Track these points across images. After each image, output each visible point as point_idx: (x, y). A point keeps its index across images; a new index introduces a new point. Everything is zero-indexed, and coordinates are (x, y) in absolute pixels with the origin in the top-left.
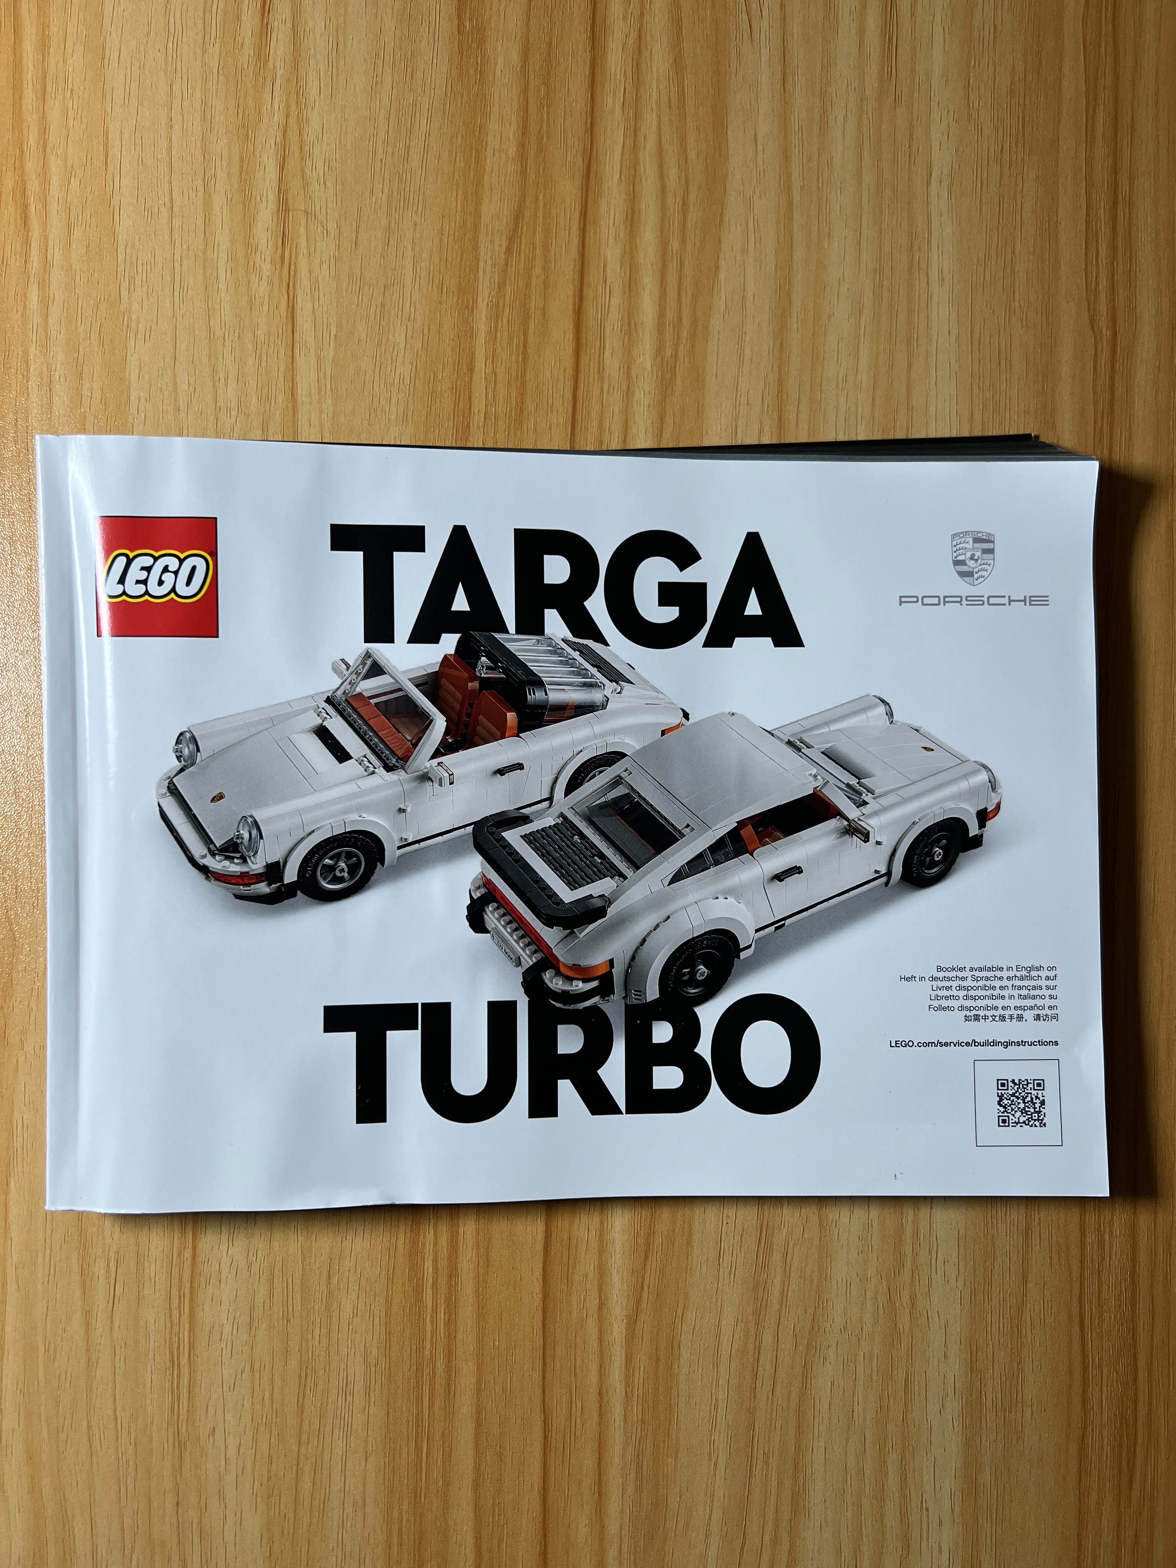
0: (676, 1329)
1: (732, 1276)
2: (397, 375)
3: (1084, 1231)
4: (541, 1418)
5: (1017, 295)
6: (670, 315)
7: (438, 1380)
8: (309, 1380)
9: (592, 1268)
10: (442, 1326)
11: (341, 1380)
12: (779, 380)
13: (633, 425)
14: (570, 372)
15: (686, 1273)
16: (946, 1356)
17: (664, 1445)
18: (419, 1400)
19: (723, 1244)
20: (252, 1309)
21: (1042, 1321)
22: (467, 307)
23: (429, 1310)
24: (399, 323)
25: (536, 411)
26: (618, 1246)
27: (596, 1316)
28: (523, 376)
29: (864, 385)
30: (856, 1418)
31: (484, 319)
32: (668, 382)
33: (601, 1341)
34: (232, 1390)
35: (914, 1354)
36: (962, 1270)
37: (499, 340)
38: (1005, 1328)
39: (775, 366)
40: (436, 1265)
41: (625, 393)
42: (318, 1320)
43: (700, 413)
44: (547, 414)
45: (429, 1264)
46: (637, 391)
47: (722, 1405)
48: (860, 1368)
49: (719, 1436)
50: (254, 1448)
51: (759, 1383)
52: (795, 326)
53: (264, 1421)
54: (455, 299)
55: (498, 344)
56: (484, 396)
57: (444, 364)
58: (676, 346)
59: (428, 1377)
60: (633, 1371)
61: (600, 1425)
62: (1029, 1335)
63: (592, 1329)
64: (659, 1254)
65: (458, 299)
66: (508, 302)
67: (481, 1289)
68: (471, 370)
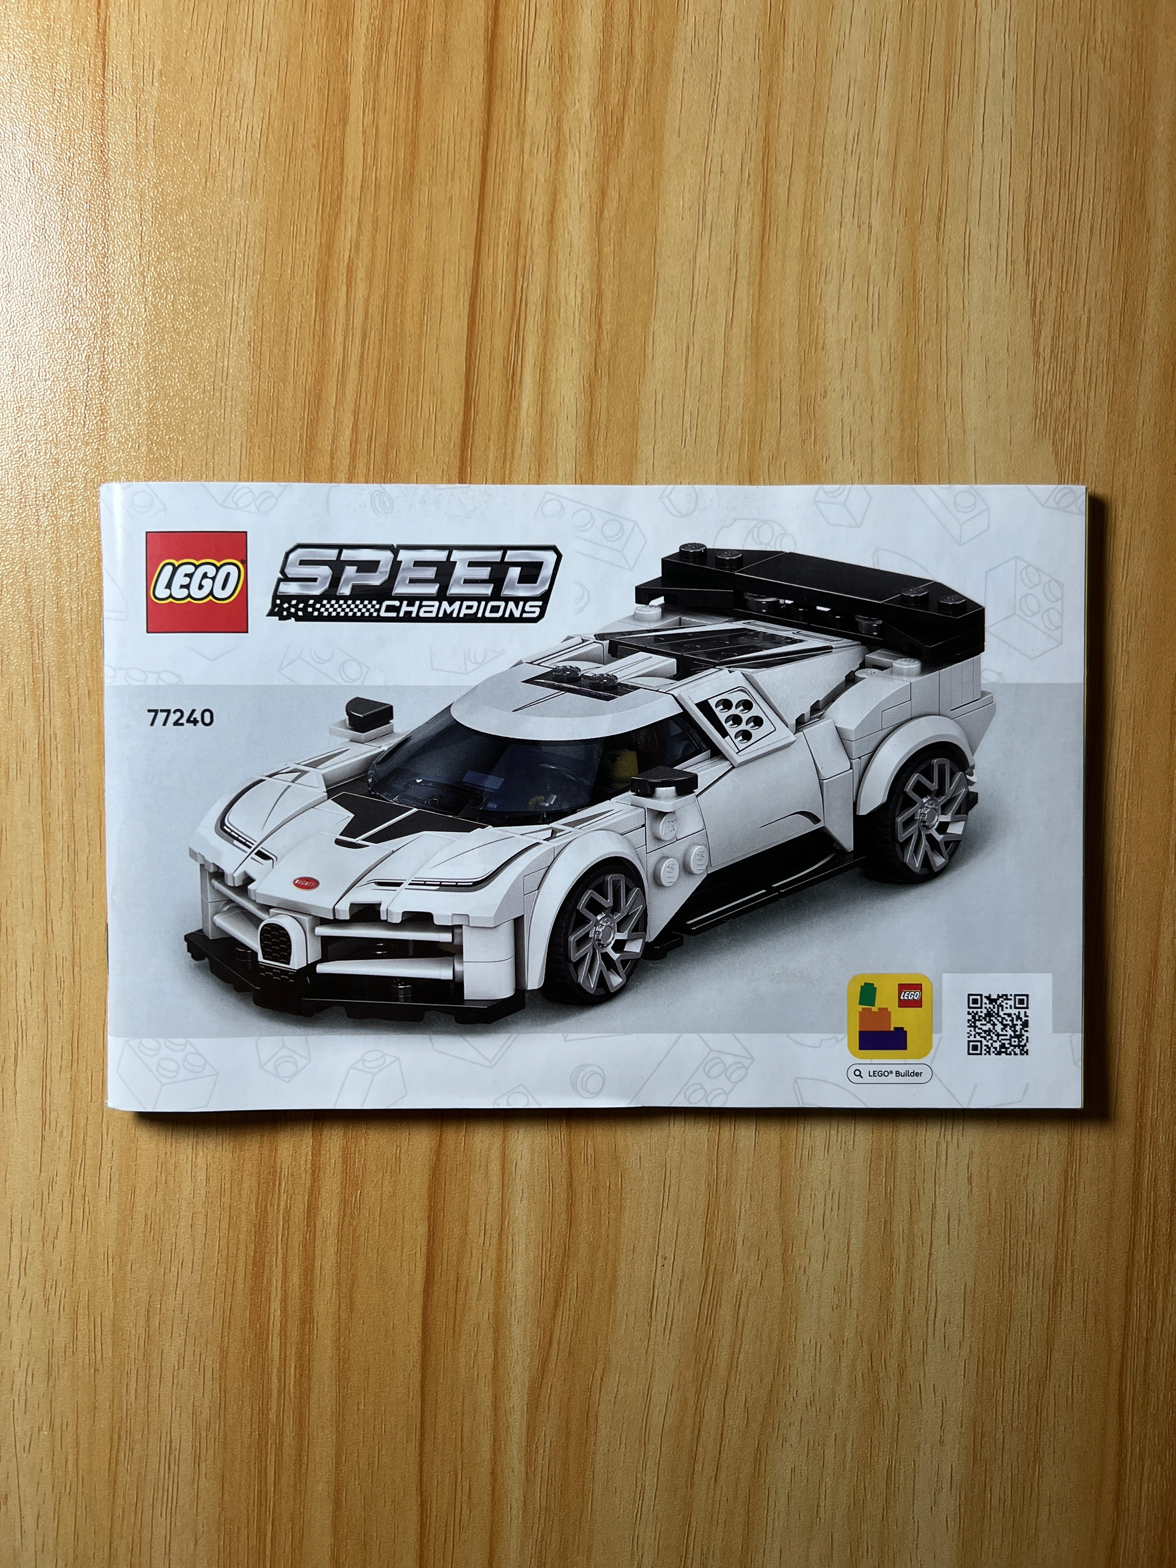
0: (593, 1397)
1: (667, 1332)
2: (244, 125)
3: (1131, 1289)
4: (417, 1500)
5: (1099, 23)
6: (619, 44)
7: (286, 1450)
8: (123, 1444)
9: (486, 1316)
10: (292, 1383)
11: (163, 1445)
12: (765, 139)
13: (564, 199)
14: (478, 124)
15: (608, 1326)
16: (941, 1442)
17: (574, 1539)
18: (262, 1473)
19: (656, 1291)
20: (50, 1354)
21: (1070, 1401)
22: (339, 32)
23: (276, 1363)
24: (247, 55)
25: (431, 178)
26: (520, 1290)
27: (490, 1376)
28: (415, 129)
29: (882, 147)
30: (822, 1515)
31: (362, 48)
32: (612, 139)
33: (495, 1408)
34: (27, 1450)
35: (900, 1437)
36: (967, 1335)
37: (382, 78)
38: (1021, 1408)
39: (761, 119)
40: (285, 1307)
41: (553, 155)
42: (134, 1372)
43: (654, 184)
44: (447, 183)
45: (276, 1305)
46: (570, 152)
47: (649, 1493)
48: (830, 1452)
49: (645, 1531)
50: (56, 1520)
51: (699, 1467)
52: (790, 63)
53: (68, 1490)
54: (324, 20)
55: (382, 83)
56: (361, 157)
57: (307, 111)
58: (625, 89)
59: (274, 1446)
60: (537, 1447)
61: (492, 1512)
62: (1051, 1417)
63: (485, 1394)
64: (573, 1301)
65: (328, 20)
66: (395, 24)
67: (342, 1339)
68: (344, 121)
